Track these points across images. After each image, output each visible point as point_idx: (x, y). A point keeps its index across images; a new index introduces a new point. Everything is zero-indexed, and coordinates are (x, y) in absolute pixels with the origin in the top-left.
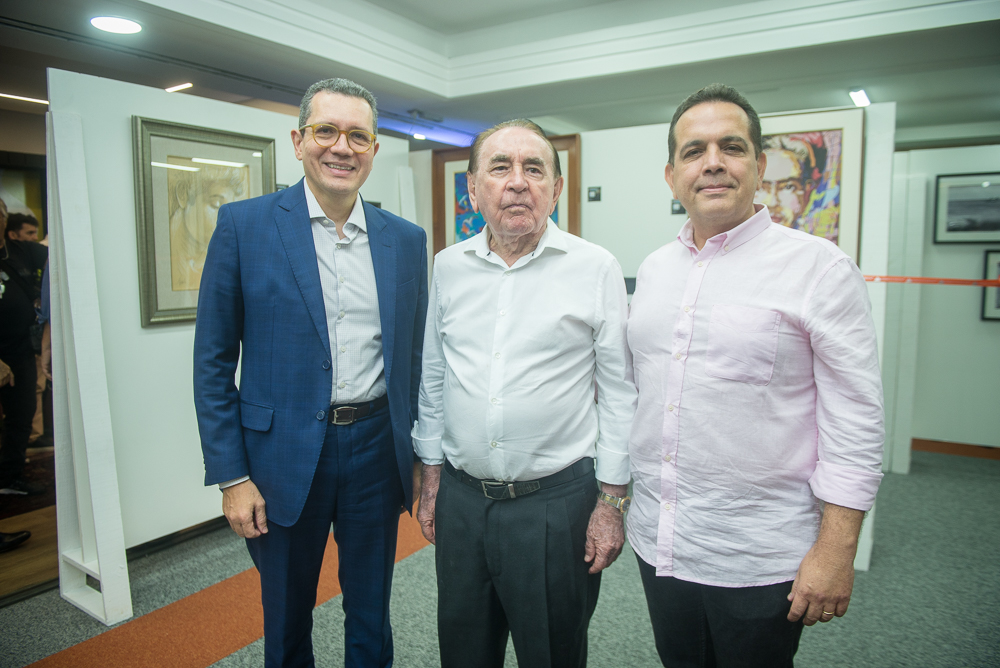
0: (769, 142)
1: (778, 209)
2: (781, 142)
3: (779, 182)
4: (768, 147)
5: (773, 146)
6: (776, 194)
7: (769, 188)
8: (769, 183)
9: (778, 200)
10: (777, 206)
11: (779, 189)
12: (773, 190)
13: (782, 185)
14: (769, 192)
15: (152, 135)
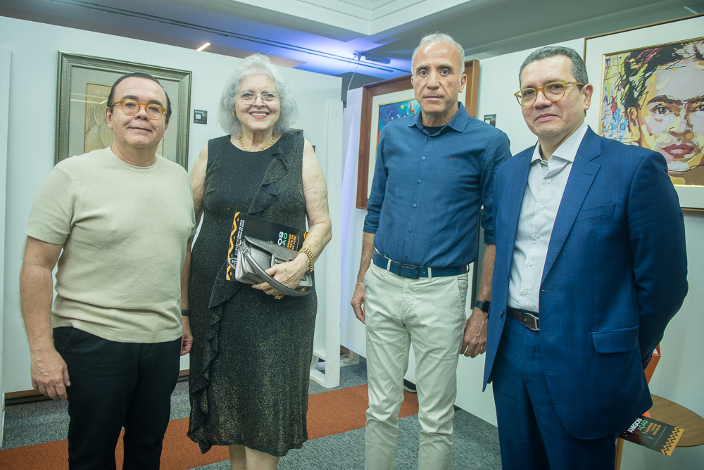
0: (679, 52)
1: (688, 136)
2: (696, 50)
3: (691, 101)
4: (680, 57)
5: (685, 55)
6: (685, 118)
7: (679, 110)
8: (679, 102)
9: (688, 124)
10: (688, 132)
11: (690, 110)
12: (683, 112)
13: (695, 105)
14: (677, 115)
15: (73, 66)
